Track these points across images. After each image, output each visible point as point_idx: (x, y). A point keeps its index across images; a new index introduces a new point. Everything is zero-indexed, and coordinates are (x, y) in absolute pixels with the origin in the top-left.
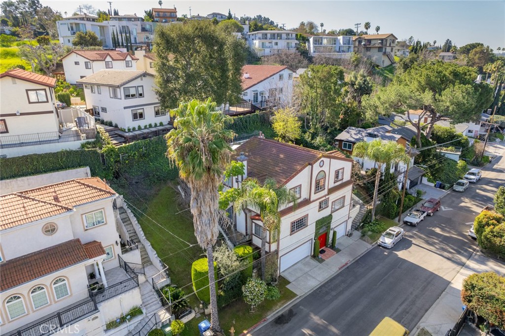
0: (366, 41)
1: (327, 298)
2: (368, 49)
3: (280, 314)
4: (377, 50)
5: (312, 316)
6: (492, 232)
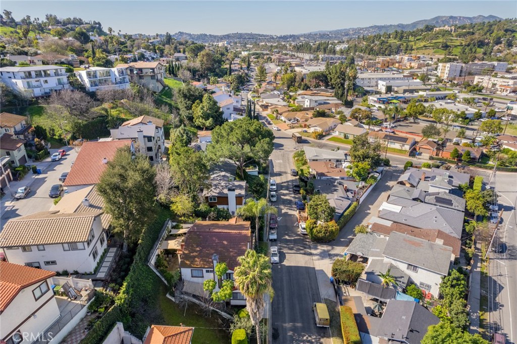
0: (138, 70)
1: (281, 310)
2: (141, 77)
3: (271, 334)
4: (150, 78)
5: (284, 325)
6: (317, 231)
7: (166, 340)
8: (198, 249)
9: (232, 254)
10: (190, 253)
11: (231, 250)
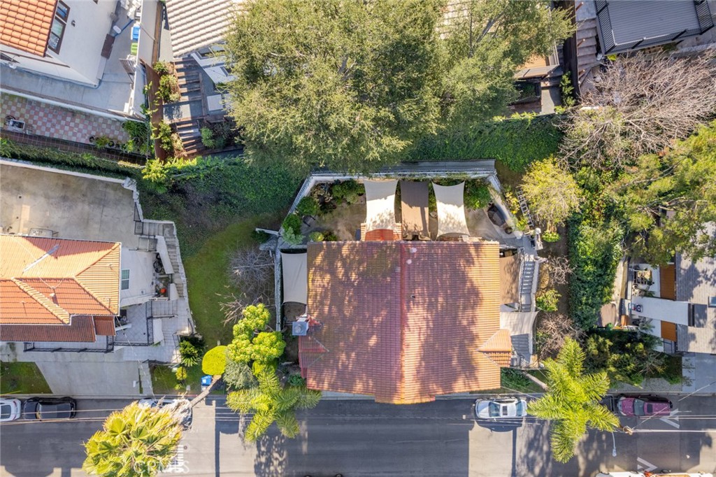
7: (72, 282)
8: (354, 277)
9: (343, 357)
10: (343, 260)
11: (353, 355)
